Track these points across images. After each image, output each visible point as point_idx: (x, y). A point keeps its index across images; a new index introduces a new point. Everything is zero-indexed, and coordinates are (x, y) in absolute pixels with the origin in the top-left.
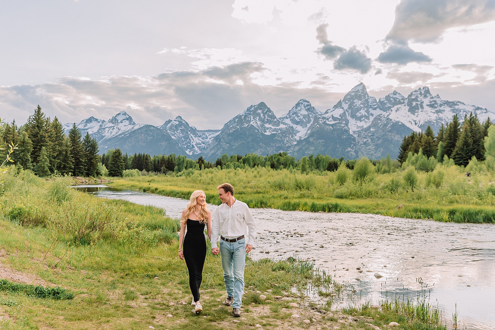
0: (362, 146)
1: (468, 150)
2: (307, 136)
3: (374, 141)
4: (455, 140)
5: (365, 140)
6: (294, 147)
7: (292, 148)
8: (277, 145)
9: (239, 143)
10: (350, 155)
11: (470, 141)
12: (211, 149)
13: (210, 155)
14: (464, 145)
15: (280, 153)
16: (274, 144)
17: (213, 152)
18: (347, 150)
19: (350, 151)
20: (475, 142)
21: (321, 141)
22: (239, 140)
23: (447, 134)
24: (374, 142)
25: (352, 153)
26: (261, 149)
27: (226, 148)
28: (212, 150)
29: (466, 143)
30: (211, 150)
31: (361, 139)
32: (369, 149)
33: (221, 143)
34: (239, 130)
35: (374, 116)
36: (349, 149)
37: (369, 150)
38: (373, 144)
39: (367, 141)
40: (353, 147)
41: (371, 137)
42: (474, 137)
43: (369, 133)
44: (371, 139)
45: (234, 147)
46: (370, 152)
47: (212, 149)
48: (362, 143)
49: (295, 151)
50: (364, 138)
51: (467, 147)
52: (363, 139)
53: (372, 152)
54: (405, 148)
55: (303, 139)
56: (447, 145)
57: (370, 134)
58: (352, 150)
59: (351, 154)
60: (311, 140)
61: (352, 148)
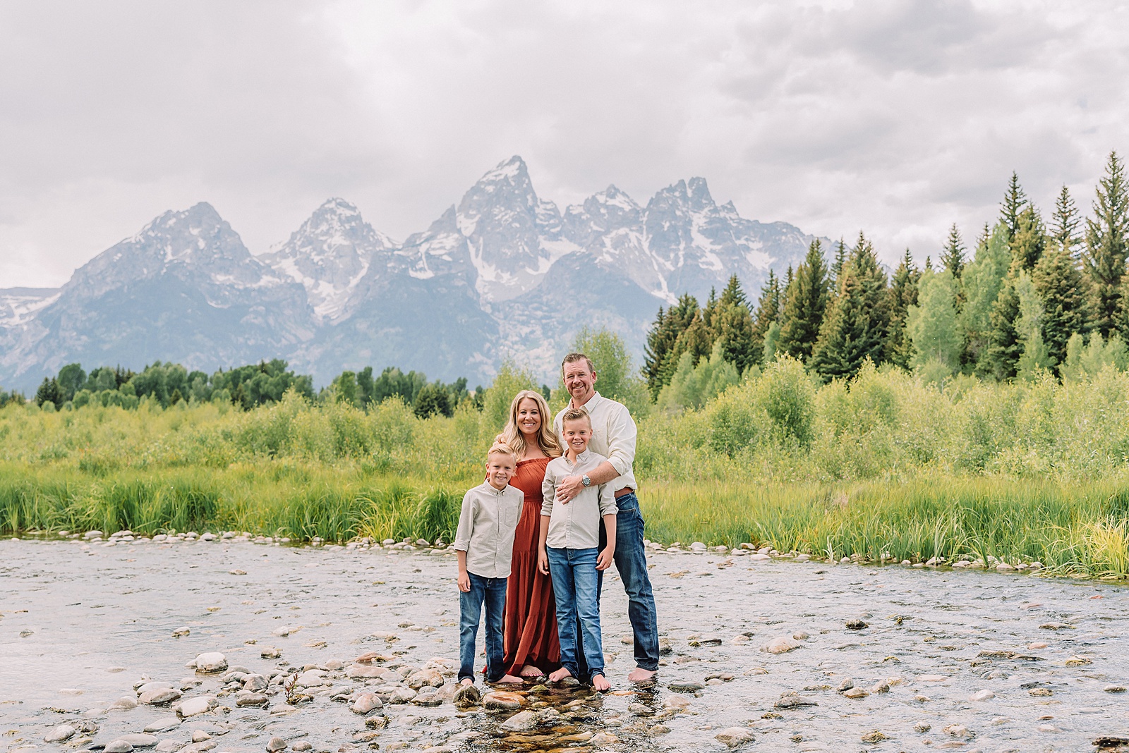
0: (516, 347)
1: (855, 347)
2: (348, 316)
3: (550, 334)
4: (817, 319)
5: (526, 330)
6: (307, 349)
7: (300, 352)
8: (251, 342)
9: (124, 334)
10: (480, 376)
11: (861, 320)
12: (27, 350)
13: (21, 370)
14: (844, 332)
15: (263, 365)
16: (241, 340)
17: (32, 360)
18: (471, 359)
19: (481, 363)
20: (873, 323)
21: (393, 331)
22: (124, 323)
23: (792, 299)
24: (552, 337)
25: (486, 368)
26: (198, 354)
27: (80, 349)
28: (31, 357)
29: (849, 329)
30: (26, 355)
31: (514, 325)
32: (538, 357)
33: (61, 333)
34: (125, 291)
35: (553, 260)
36: (478, 357)
37: (537, 362)
38: (550, 344)
39: (532, 332)
40: (489, 349)
41: (544, 321)
42: (870, 306)
43: (536, 309)
44: (544, 327)
45: (106, 347)
46: (539, 366)
47: (30, 352)
48: (517, 339)
49: (309, 363)
50: (524, 323)
51: (852, 339)
52: (519, 326)
53: (544, 367)
54: (662, 346)
55: (335, 323)
56: (794, 332)
57: (539, 313)
58: (485, 359)
59: (484, 374)
60: (362, 326)
61: (488, 355)
